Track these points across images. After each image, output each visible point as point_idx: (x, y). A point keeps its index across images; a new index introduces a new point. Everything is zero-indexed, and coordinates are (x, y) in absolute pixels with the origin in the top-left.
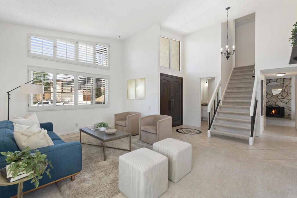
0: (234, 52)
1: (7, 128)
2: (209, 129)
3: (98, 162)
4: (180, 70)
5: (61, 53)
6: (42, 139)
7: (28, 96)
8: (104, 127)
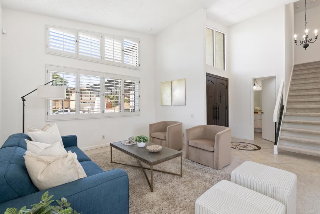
0: (316, 38)
1: (18, 146)
2: (276, 143)
3: (143, 194)
4: (224, 69)
5: (84, 49)
6: (69, 169)
7: (47, 101)
8: (144, 142)
